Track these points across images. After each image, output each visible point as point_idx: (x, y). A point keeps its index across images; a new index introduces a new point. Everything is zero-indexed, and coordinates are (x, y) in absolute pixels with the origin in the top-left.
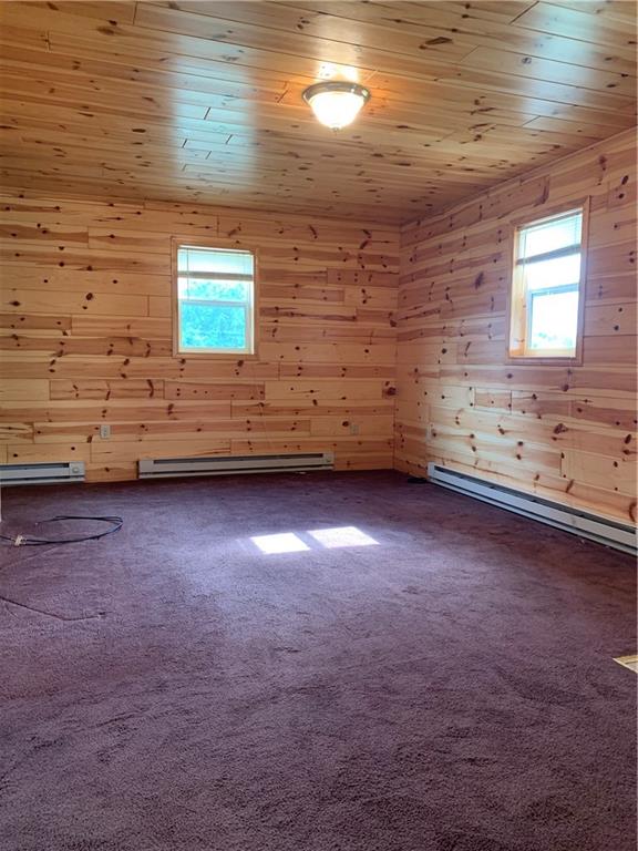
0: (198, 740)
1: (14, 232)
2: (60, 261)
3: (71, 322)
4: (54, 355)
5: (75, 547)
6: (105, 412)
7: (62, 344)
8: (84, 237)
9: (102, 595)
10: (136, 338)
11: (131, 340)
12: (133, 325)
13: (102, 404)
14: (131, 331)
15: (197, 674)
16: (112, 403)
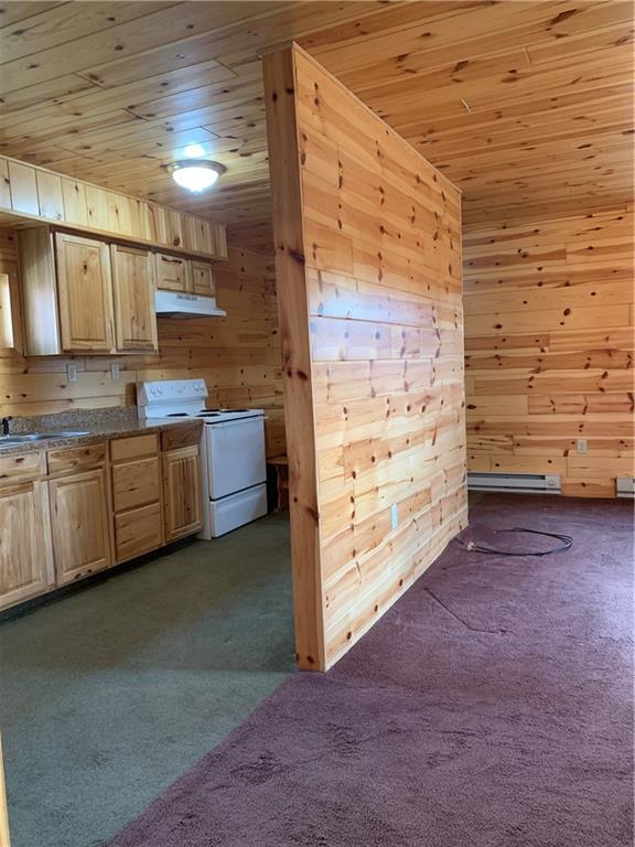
0: (518, 781)
1: (497, 261)
2: (538, 281)
3: (548, 340)
4: (532, 372)
5: (515, 561)
6: (581, 426)
7: (540, 360)
8: (562, 254)
9: (513, 613)
10: (614, 350)
11: (609, 352)
12: (611, 336)
13: (578, 418)
14: (610, 343)
15: (555, 718)
16: (590, 418)
